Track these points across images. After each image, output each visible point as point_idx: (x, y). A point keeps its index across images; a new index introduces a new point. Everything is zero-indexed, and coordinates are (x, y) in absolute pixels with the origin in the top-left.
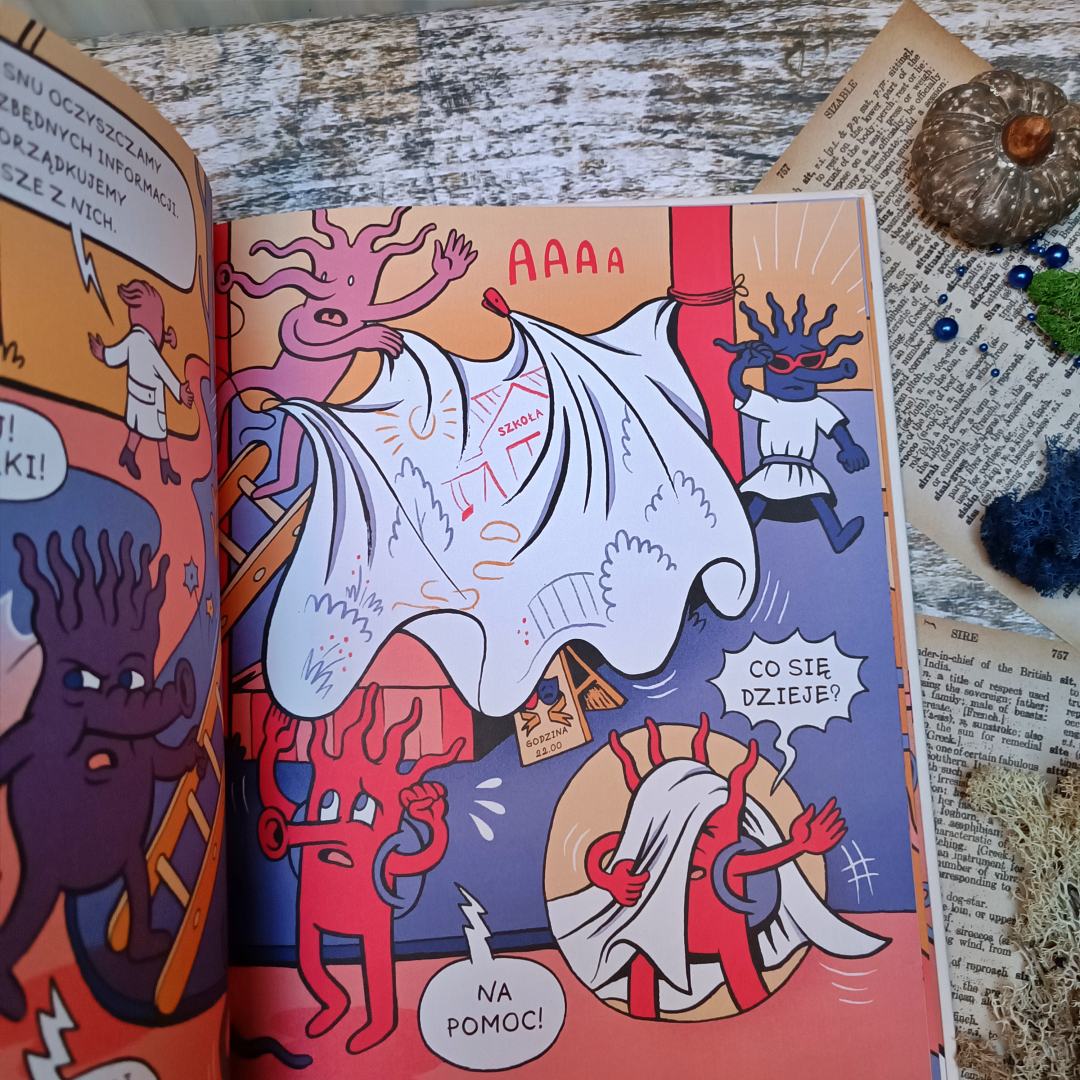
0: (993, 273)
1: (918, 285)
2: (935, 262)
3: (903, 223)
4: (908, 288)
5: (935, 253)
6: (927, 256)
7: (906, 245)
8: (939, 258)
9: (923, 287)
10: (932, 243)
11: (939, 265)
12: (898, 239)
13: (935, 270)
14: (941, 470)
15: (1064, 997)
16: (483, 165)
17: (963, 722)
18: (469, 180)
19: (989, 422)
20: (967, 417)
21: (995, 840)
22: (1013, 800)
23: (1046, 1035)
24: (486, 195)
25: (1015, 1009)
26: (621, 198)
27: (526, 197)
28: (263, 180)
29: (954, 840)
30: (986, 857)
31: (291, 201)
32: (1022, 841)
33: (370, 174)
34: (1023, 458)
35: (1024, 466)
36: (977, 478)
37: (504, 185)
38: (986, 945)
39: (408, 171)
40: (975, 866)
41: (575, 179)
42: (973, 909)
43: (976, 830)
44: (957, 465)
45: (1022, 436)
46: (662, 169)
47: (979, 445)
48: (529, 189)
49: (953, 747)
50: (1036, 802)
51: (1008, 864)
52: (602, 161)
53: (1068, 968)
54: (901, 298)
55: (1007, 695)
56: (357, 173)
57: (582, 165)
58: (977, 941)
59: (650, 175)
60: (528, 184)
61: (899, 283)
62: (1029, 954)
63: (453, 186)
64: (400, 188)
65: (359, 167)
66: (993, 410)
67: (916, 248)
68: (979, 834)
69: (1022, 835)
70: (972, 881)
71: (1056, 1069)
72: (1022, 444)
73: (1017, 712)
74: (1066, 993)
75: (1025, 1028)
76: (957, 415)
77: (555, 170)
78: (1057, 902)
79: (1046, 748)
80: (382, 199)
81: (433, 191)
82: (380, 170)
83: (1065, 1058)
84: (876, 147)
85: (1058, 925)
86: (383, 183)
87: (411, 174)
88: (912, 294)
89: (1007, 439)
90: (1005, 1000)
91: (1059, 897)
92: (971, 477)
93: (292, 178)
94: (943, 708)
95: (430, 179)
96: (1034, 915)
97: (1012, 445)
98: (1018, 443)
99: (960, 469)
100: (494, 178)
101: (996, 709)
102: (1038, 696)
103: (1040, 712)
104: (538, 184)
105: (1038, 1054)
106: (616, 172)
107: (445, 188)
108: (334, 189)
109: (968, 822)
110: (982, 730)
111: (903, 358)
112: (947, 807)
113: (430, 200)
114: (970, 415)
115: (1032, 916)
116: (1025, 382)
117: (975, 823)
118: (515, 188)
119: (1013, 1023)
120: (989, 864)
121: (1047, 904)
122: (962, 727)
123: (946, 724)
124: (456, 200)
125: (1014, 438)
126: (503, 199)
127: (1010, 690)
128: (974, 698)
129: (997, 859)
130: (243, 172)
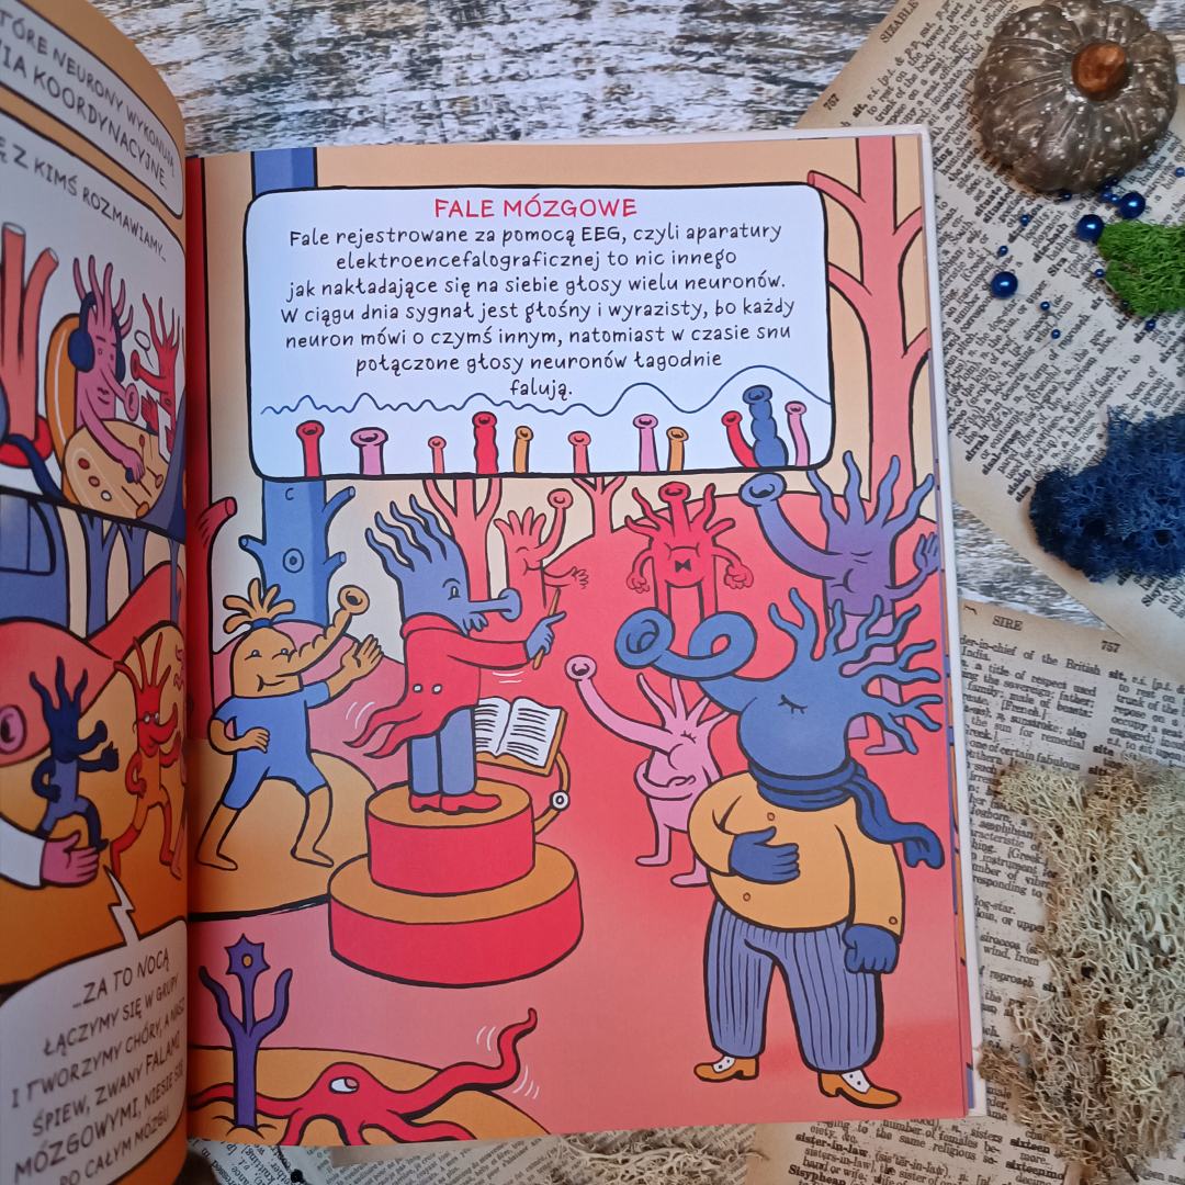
0: (1060, 223)
1: (976, 234)
2: (997, 208)
3: (963, 164)
4: (965, 238)
5: (997, 199)
6: (988, 203)
7: (965, 188)
8: (1000, 204)
9: (981, 236)
10: (994, 187)
11: (1001, 212)
12: (957, 182)
13: (996, 218)
14: (991, 440)
15: (1090, 1010)
16: (496, 88)
17: (1001, 716)
18: (481, 105)
19: (1047, 389)
20: (1023, 383)
21: (1028, 842)
22: (1047, 800)
23: (1070, 1049)
24: (499, 122)
25: (1039, 1021)
26: (649, 129)
27: (543, 125)
28: (252, 99)
29: (985, 842)
30: (1018, 861)
31: (282, 124)
32: (1056, 844)
33: (370, 96)
34: (1083, 431)
35: (1083, 440)
36: (1030, 452)
37: (519, 111)
38: (1012, 952)
39: (413, 92)
40: (1004, 869)
41: (597, 107)
42: (999, 915)
43: (1007, 831)
44: (1009, 436)
45: (1082, 406)
46: (696, 97)
47: (1033, 415)
48: (547, 117)
49: (989, 742)
50: (1071, 802)
51: (1040, 868)
52: (629, 87)
53: (1096, 979)
54: (957, 248)
55: (1051, 689)
56: (356, 94)
57: (606, 90)
58: (1002, 948)
59: (681, 103)
60: (546, 111)
61: (955, 231)
62: (1056, 963)
63: (462, 112)
64: (404, 112)
65: (358, 87)
66: (1051, 376)
67: (975, 193)
68: (1010, 836)
69: (1055, 838)
70: (1000, 885)
71: (1079, 1086)
72: (1082, 415)
73: (1060, 707)
74: (1093, 1006)
75: (1047, 1041)
76: (1011, 381)
77: (576, 96)
78: (1089, 909)
79: (1089, 746)
80: (383, 124)
81: (440, 116)
82: (382, 91)
83: (1088, 1074)
84: (936, 77)
85: (1087, 934)
86: (385, 105)
87: (416, 96)
88: (970, 245)
89: (1066, 409)
90: (1029, 1011)
91: (1091, 904)
92: (1023, 450)
93: (283, 97)
94: (979, 701)
95: (437, 103)
96: (1064, 922)
97: (1071, 415)
98: (1077, 413)
99: (1011, 441)
100: (508, 103)
101: (1037, 703)
102: (1083, 691)
103: (1085, 708)
104: (557, 111)
105: (1061, 1069)
106: (643, 100)
107: (453, 113)
108: (330, 112)
109: (1000, 823)
110: (1020, 726)
111: (955, 316)
112: (979, 807)
113: (436, 126)
114: (1026, 381)
115: (1061, 923)
116: (1089, 346)
117: (1007, 825)
118: (531, 115)
119: (1036, 1036)
120: (1019, 867)
121: (1078, 910)
122: (999, 722)
123: (982, 718)
124: (466, 127)
125: (1073, 408)
126: (517, 127)
127: (1053, 684)
128: (1014, 691)
129: (1028, 863)
130: (229, 89)
